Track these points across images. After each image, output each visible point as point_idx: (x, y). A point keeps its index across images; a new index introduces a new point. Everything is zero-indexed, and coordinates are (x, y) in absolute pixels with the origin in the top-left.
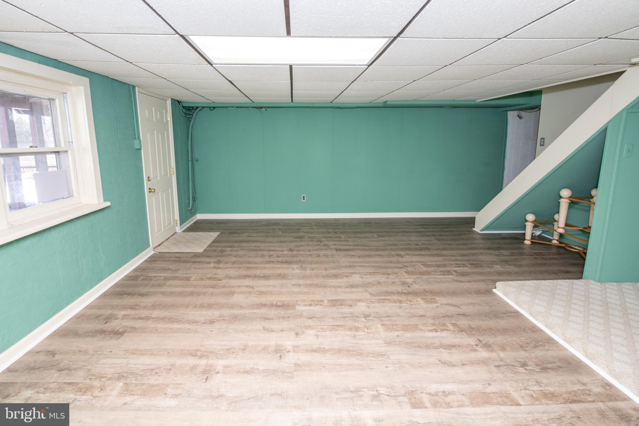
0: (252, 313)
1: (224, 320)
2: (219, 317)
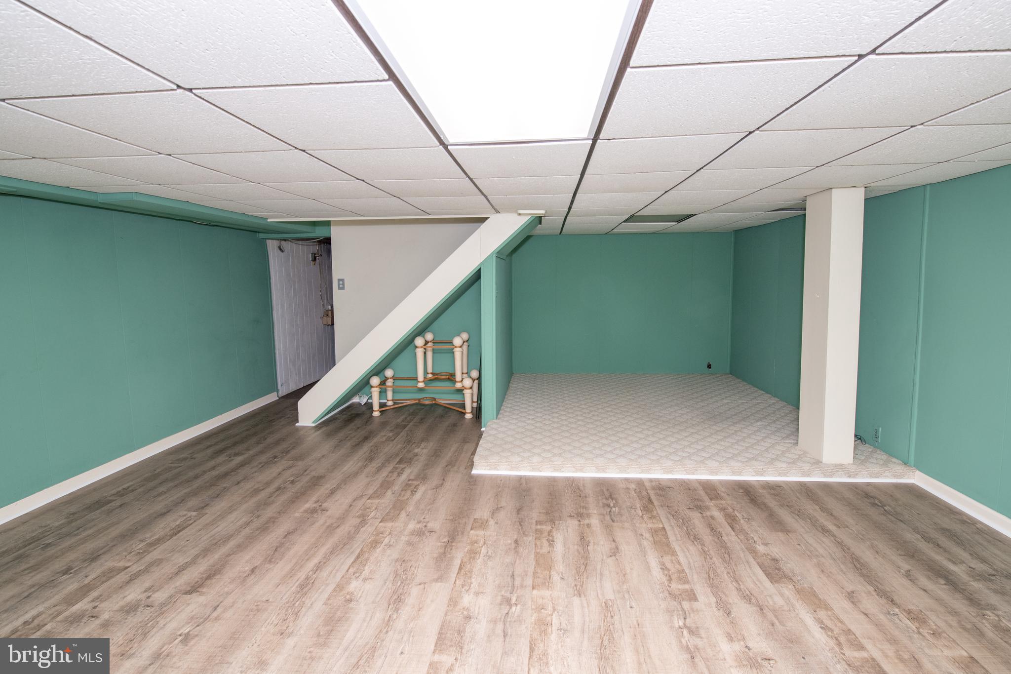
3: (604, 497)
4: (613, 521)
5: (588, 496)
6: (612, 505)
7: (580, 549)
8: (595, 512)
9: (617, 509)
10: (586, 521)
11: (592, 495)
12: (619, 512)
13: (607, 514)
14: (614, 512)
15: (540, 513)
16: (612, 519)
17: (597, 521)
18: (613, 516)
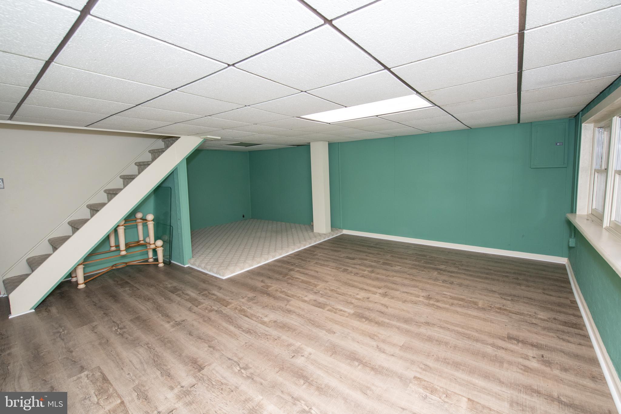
0: (390, 320)
1: (416, 322)
2: (421, 326)
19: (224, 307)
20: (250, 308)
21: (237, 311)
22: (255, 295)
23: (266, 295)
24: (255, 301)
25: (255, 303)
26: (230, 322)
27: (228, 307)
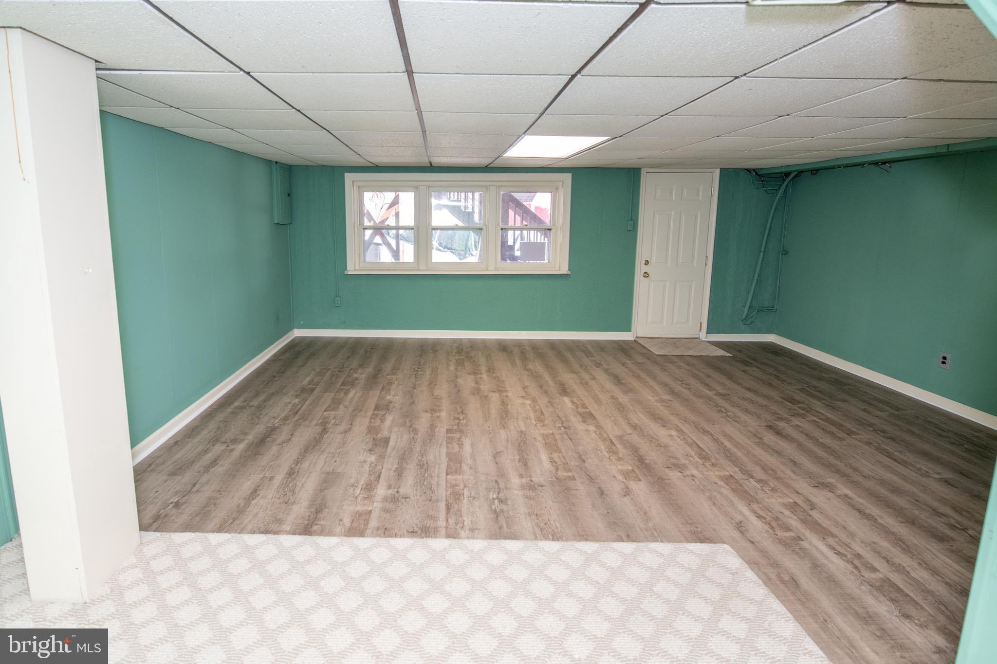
3: (505, 514)
4: (496, 481)
5: (528, 517)
6: (496, 502)
7: (526, 456)
8: (515, 491)
9: (491, 497)
10: (524, 480)
11: (521, 517)
12: (490, 492)
13: (503, 490)
14: (494, 492)
15: (577, 490)
16: (498, 484)
17: (512, 481)
18: (496, 487)
19: (736, 477)
20: (687, 455)
21: (713, 461)
22: (667, 471)
23: (647, 461)
24: (672, 461)
25: (676, 458)
26: (728, 451)
27: (728, 473)
